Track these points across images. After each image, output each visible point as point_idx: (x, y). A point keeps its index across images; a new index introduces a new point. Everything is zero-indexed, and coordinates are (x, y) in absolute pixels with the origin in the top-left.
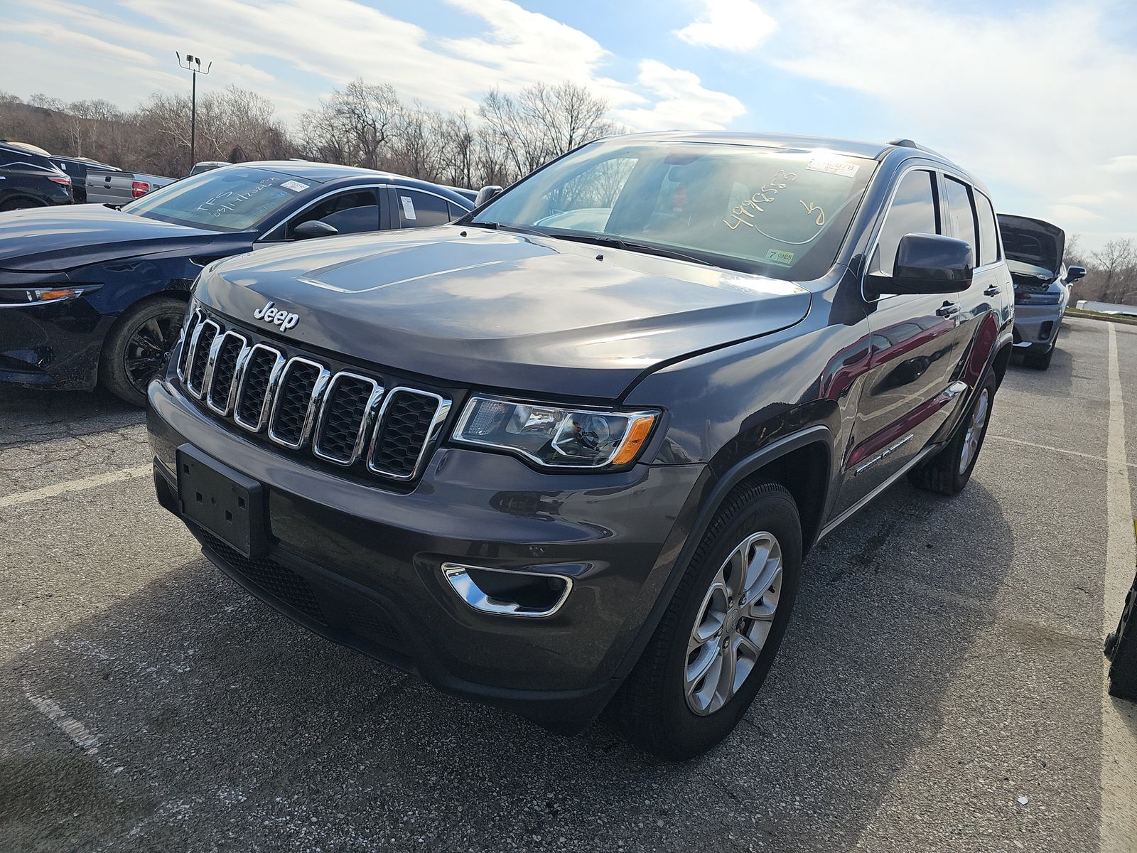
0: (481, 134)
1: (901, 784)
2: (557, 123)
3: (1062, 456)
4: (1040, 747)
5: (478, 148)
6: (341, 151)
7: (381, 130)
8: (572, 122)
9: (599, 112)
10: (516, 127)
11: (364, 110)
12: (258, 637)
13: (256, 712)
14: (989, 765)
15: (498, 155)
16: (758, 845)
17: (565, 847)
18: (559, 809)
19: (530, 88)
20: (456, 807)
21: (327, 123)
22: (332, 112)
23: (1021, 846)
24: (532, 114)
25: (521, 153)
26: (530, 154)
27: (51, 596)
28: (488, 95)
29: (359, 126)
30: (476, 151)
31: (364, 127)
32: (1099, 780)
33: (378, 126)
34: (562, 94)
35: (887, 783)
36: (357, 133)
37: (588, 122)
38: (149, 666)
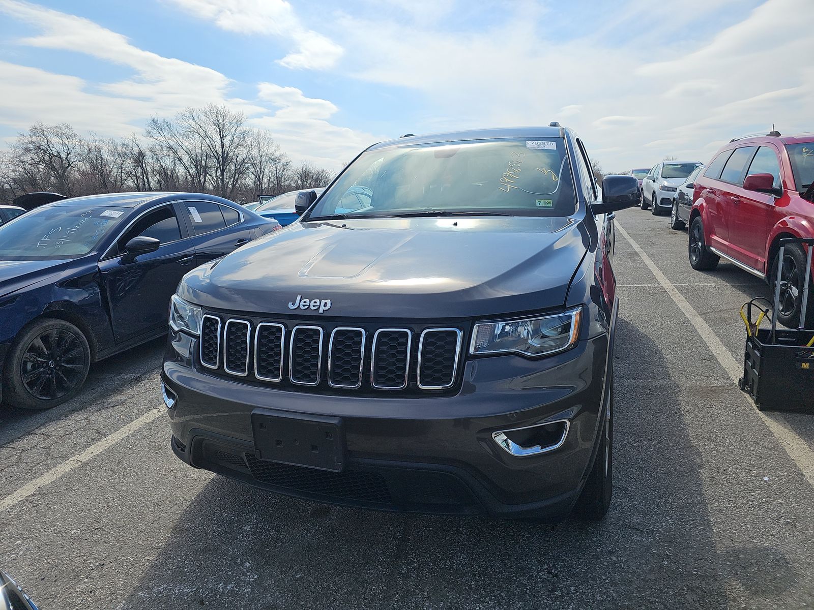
0: (152, 151)
1: (708, 492)
2: (209, 134)
3: (640, 289)
4: (752, 449)
5: (151, 161)
6: (35, 180)
7: (66, 158)
8: (220, 132)
9: (239, 123)
10: (178, 141)
11: (48, 145)
12: (284, 539)
13: (328, 585)
14: (738, 466)
15: (168, 163)
16: (670, 550)
17: (577, 592)
18: (556, 572)
19: (182, 112)
20: (500, 594)
21: (18, 160)
22: (20, 151)
23: (783, 502)
24: (188, 130)
25: (186, 159)
26: (193, 160)
27: (103, 565)
28: (150, 121)
29: (46, 158)
30: (150, 163)
31: (51, 159)
32: (789, 456)
33: (63, 156)
34: (208, 113)
35: (701, 493)
36: (46, 164)
37: (233, 130)
38: (226, 584)
